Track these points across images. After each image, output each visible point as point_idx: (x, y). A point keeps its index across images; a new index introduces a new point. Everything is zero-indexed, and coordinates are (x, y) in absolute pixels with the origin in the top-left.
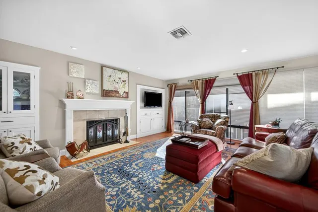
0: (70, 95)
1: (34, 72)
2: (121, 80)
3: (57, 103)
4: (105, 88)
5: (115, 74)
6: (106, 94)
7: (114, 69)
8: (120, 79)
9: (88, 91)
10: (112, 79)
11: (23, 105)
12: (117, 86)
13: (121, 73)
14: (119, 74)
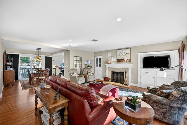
0: (107, 63)
1: (101, 57)
4: (118, 59)
5: (122, 52)
7: (122, 49)
8: (125, 53)
10: (121, 54)
11: (100, 66)
12: (123, 57)
13: (125, 50)
14: (124, 51)
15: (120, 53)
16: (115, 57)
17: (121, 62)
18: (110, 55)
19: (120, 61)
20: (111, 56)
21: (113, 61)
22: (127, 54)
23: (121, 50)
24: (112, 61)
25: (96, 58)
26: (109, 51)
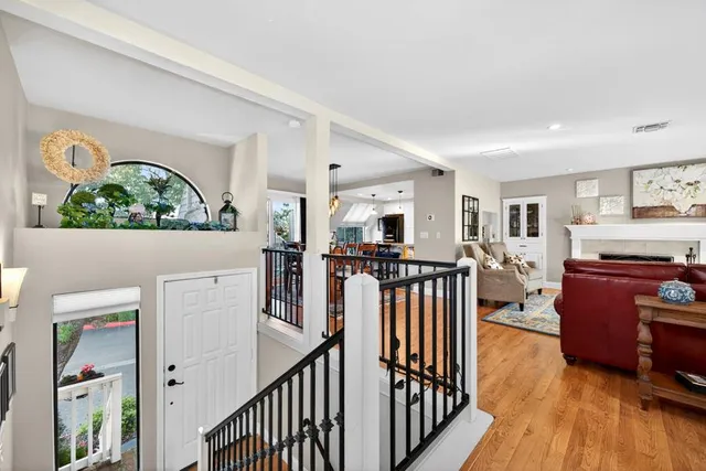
0: (578, 221)
1: (541, 201)
2: (683, 184)
3: (563, 232)
4: (638, 203)
5: (662, 177)
6: (639, 213)
7: (660, 166)
8: (678, 181)
9: (604, 213)
10: (655, 186)
11: (533, 233)
12: (668, 196)
13: (681, 169)
14: (677, 173)
15: (650, 182)
16: (622, 200)
17: (654, 216)
18: (588, 191)
19: (650, 213)
20: (597, 195)
21: (609, 213)
22: (689, 184)
23: (654, 170)
24: (604, 216)
25: (508, 202)
26: (587, 176)
